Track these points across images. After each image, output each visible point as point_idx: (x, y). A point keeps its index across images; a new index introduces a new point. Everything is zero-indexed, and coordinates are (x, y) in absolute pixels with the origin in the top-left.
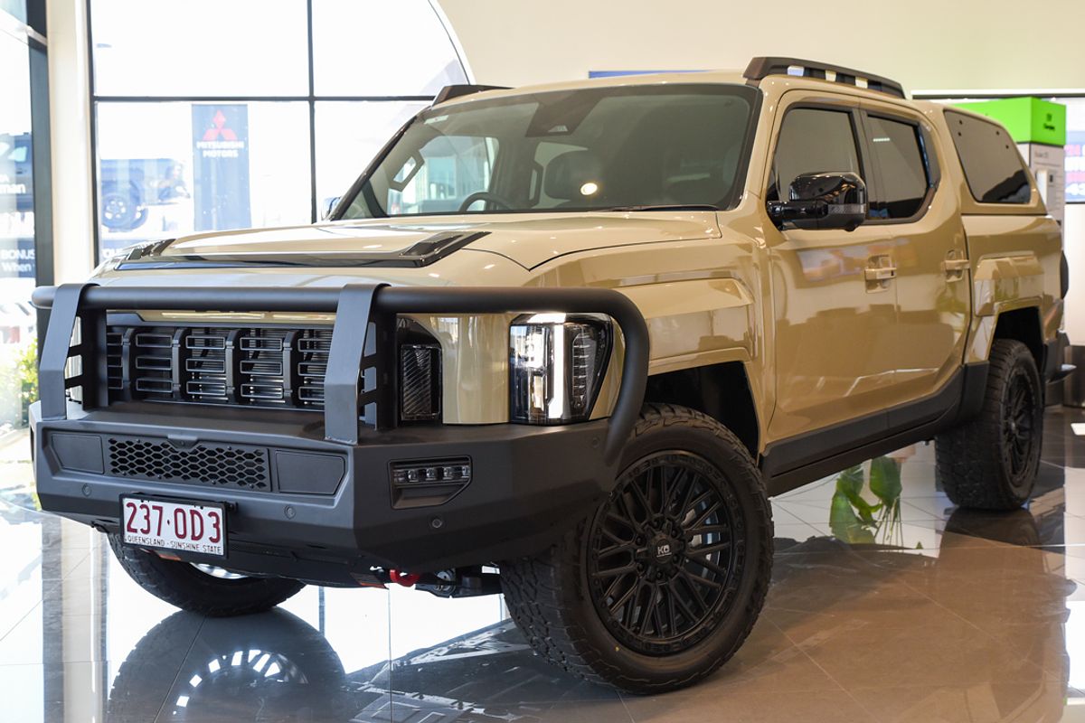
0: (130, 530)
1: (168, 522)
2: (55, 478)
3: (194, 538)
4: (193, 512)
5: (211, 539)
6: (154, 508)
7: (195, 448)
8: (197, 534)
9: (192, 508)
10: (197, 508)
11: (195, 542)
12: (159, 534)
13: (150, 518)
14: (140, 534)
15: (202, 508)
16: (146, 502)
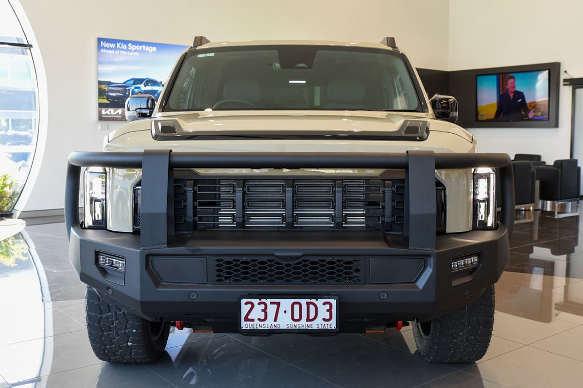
0: (246, 319)
1: (285, 312)
2: (159, 289)
3: (308, 320)
4: (308, 304)
5: (324, 320)
6: (272, 303)
7: (300, 260)
8: (312, 317)
9: (309, 300)
10: (313, 301)
11: (309, 323)
12: (275, 320)
13: (267, 311)
14: (257, 321)
15: (317, 300)
16: (263, 300)
